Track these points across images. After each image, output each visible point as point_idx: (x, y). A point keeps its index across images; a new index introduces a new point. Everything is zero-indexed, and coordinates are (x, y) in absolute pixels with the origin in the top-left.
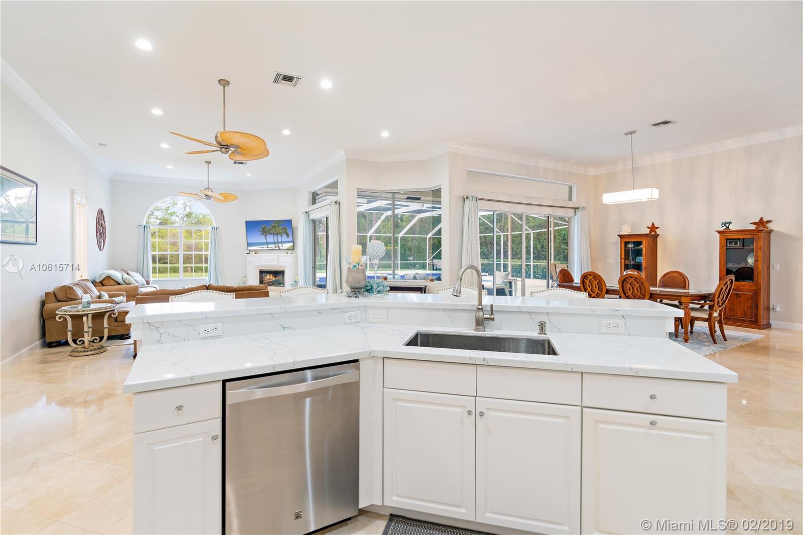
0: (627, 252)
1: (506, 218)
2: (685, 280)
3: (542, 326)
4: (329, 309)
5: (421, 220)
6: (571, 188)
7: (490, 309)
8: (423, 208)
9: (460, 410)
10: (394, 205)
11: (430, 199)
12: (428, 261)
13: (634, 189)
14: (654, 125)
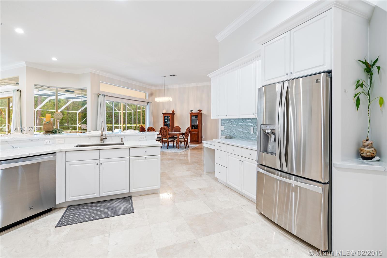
0: (165, 119)
1: (121, 104)
2: (180, 129)
3: (122, 139)
4: (36, 139)
5: (74, 103)
6: (146, 94)
7: (105, 136)
8: (76, 97)
9: (94, 164)
10: (57, 94)
11: (81, 92)
12: (78, 125)
13: (165, 97)
14: (171, 75)
